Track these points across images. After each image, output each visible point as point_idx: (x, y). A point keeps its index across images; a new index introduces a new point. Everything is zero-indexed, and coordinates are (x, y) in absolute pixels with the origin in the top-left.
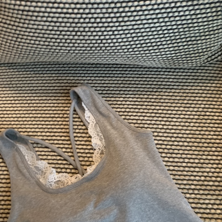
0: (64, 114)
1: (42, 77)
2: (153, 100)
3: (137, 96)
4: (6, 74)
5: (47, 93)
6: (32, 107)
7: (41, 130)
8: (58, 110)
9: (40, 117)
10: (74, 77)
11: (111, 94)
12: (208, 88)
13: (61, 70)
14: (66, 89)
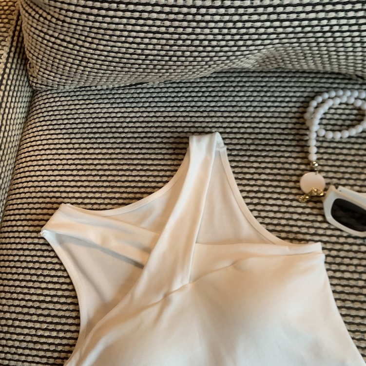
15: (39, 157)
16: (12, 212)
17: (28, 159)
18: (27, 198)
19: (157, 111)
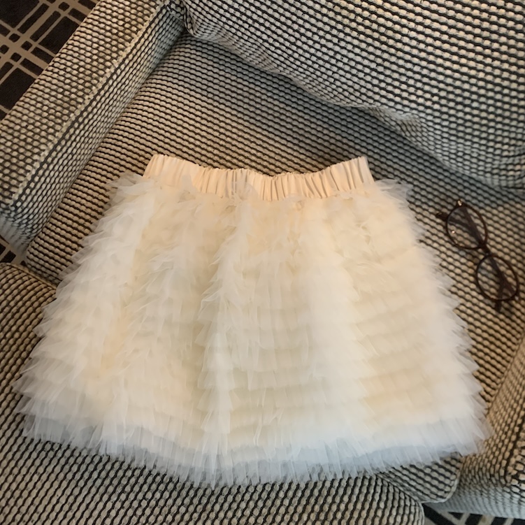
1: (256, 102)
4: (205, 71)
5: (254, 130)
6: (224, 140)
9: (227, 161)
10: (305, 125)
12: (499, 240)
13: (290, 106)
14: (285, 139)
15: (169, 89)
16: (122, 128)
17: (159, 86)
18: (143, 121)
19: (300, 99)
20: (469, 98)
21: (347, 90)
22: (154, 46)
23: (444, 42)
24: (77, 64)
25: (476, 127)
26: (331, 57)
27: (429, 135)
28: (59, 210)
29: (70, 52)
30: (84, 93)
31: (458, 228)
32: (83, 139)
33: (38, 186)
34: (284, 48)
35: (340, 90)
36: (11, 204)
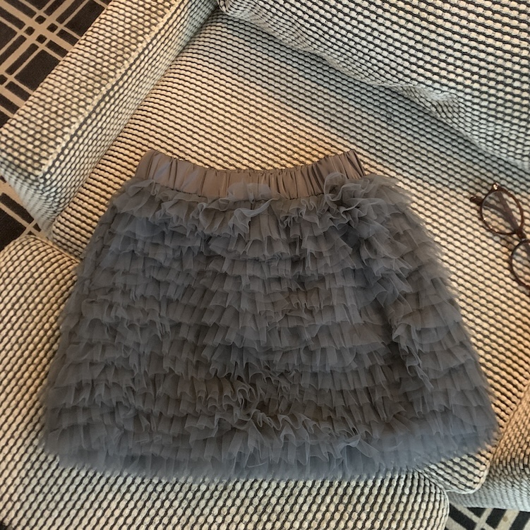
0: (294, 152)
1: (288, 81)
2: (440, 199)
3: (419, 181)
4: (236, 49)
5: (284, 109)
6: (254, 119)
7: (251, 159)
8: (290, 143)
9: (256, 139)
10: (337, 105)
11: (381, 158)
13: (322, 86)
14: (317, 119)
15: (200, 67)
16: (151, 104)
17: (189, 64)
18: (172, 98)
19: (332, 79)
20: (510, 77)
21: (382, 69)
22: (186, 22)
23: (487, 18)
24: (109, 38)
25: (517, 107)
26: (368, 34)
27: (466, 116)
28: (86, 185)
29: (103, 26)
30: (116, 66)
31: (492, 213)
32: (113, 113)
33: (68, 159)
34: (319, 25)
35: (376, 68)
36: (41, 176)
